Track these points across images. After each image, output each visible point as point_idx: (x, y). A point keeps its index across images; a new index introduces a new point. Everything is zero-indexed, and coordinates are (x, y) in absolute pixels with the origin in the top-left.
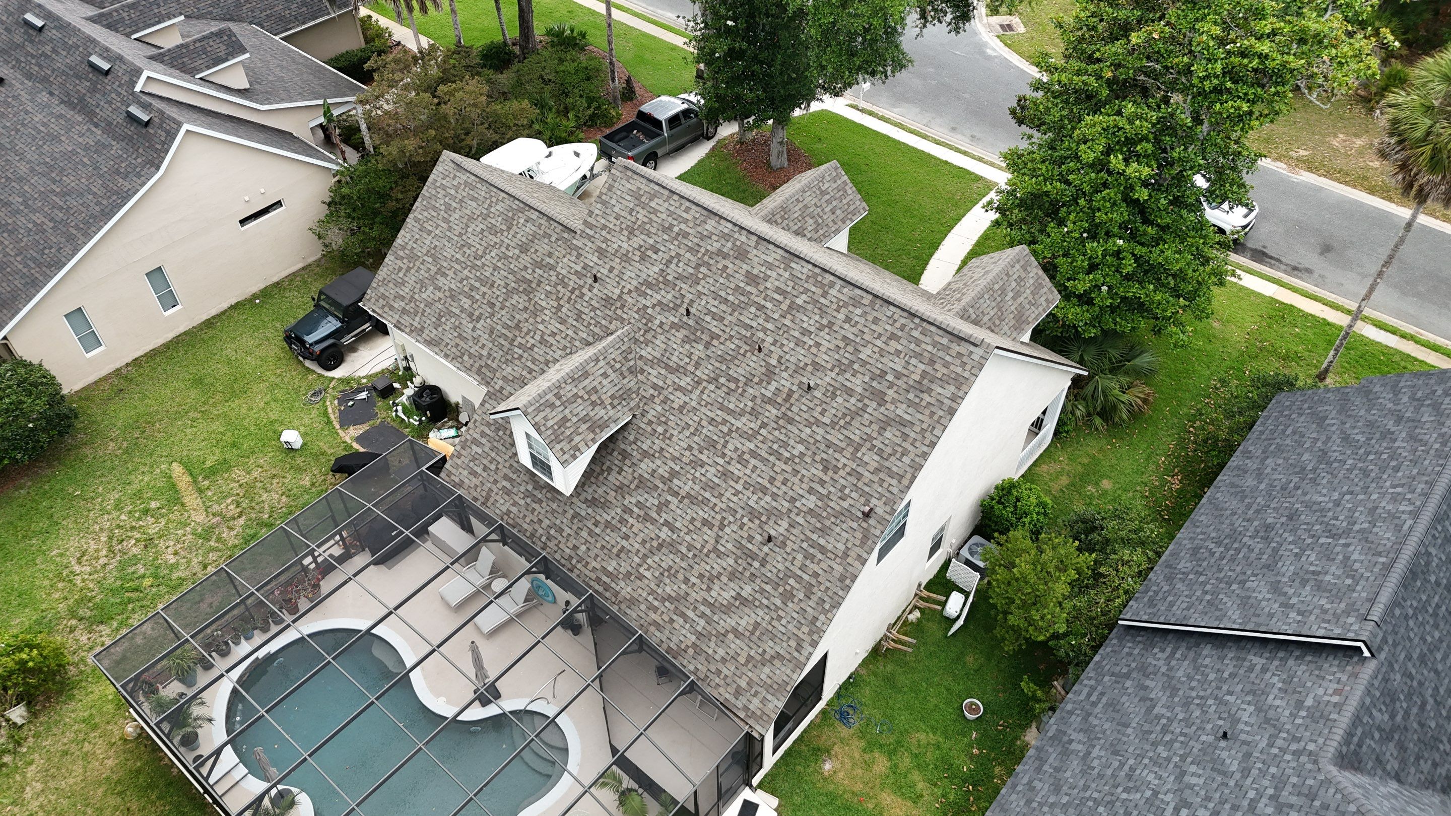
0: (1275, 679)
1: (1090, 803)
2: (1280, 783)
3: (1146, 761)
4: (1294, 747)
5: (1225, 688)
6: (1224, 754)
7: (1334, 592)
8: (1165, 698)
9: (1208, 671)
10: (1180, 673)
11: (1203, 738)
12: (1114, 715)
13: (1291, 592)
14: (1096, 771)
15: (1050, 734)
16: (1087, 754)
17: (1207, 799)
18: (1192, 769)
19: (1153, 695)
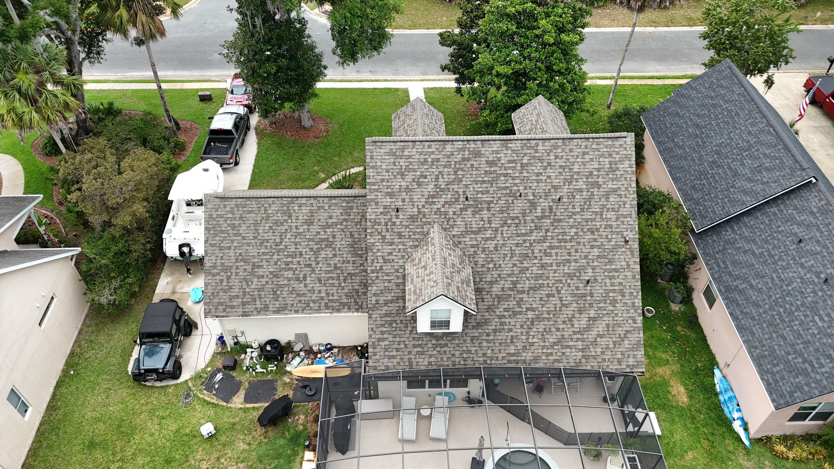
0: (790, 211)
1: (780, 300)
3: (780, 271)
5: (774, 227)
6: (808, 247)
7: (777, 168)
8: (753, 246)
9: (757, 226)
10: (747, 234)
11: (791, 248)
12: (741, 265)
13: (759, 178)
14: (764, 288)
15: (723, 290)
16: (751, 286)
17: (824, 265)
18: (803, 260)
19: (747, 248)
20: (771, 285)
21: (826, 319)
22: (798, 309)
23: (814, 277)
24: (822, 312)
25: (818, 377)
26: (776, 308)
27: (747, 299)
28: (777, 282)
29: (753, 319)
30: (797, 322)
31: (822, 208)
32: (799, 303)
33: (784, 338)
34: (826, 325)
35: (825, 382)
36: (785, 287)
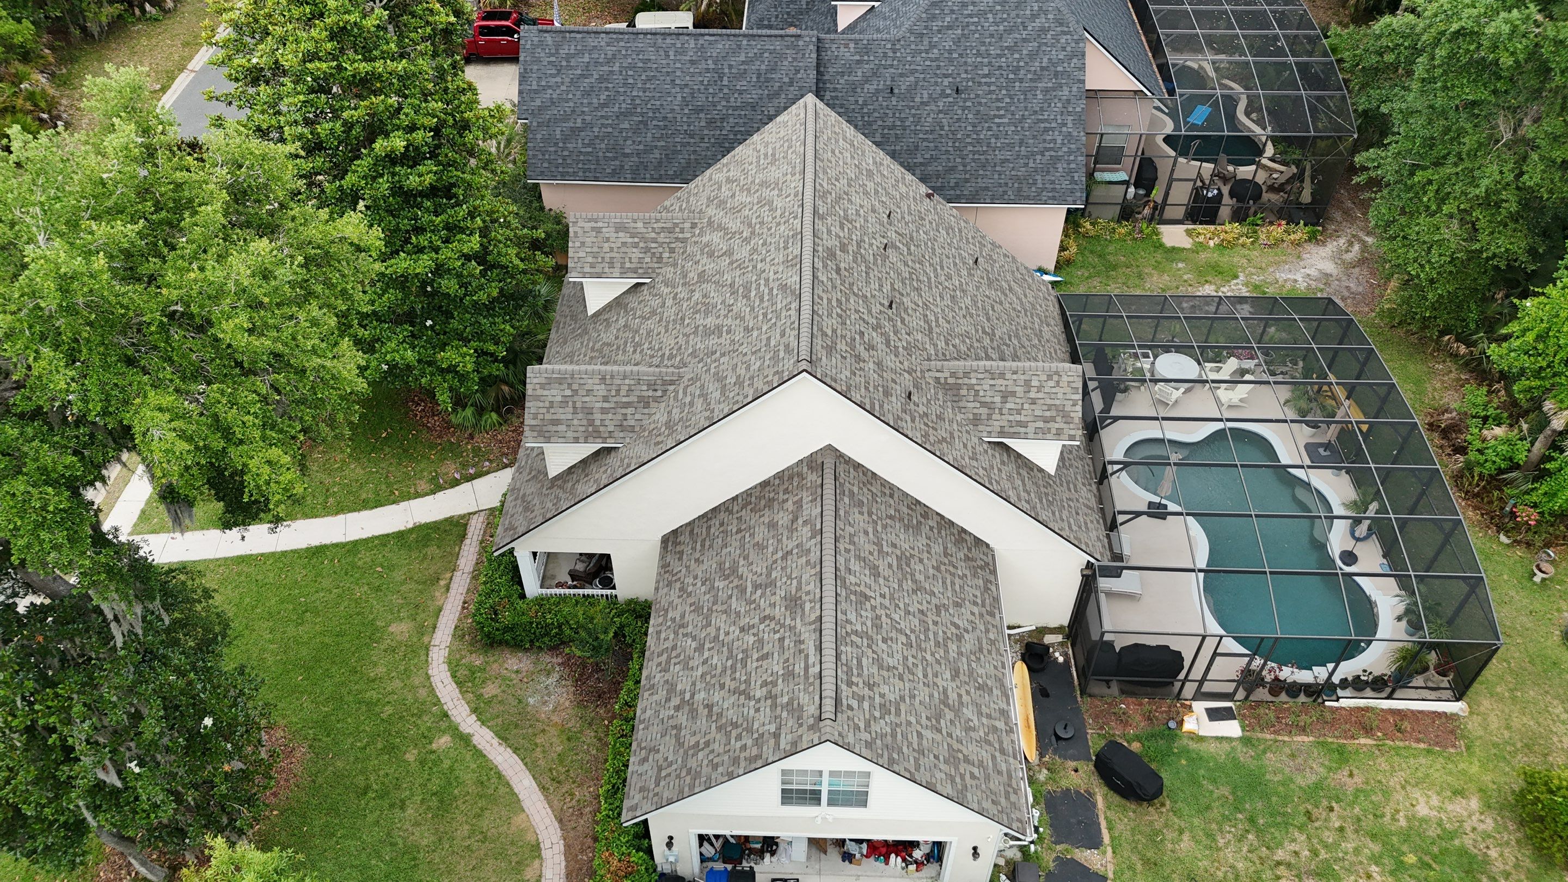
1: (957, 144)
2: (917, 52)
3: (918, 128)
17: (936, 84)
18: (918, 99)
20: (932, 145)
21: (1002, 112)
22: (977, 133)
23: (945, 100)
24: (992, 113)
26: (965, 152)
29: (967, 181)
30: (993, 140)
31: (858, 50)
32: (970, 128)
33: (1006, 161)
34: (1009, 116)
35: (1073, 146)
36: (942, 132)
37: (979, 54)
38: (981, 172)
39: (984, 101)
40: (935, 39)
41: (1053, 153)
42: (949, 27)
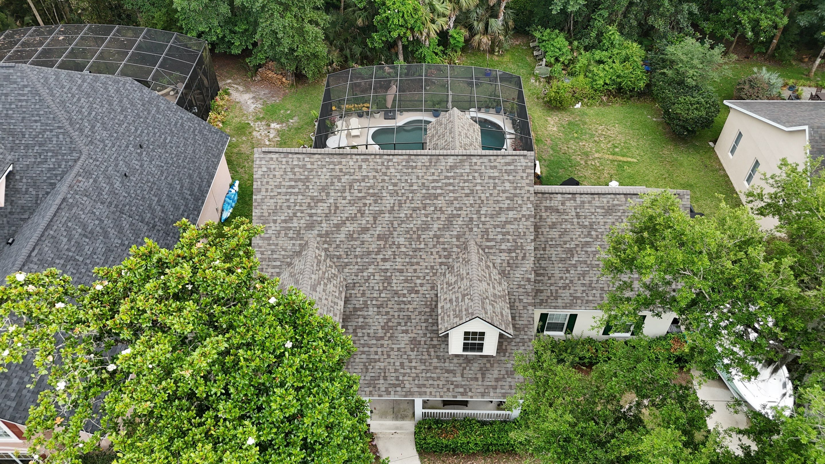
0: (106, 197)
2: (103, 150)
3: (157, 177)
4: (98, 163)
5: (127, 200)
6: (125, 169)
8: (154, 205)
9: (136, 212)
10: (149, 215)
11: (135, 179)
12: (175, 203)
13: (98, 229)
14: (176, 178)
15: (200, 201)
16: (182, 187)
17: (131, 154)
18: (137, 167)
19: (159, 207)
20: (171, 177)
21: (163, 136)
22: (171, 154)
23: (144, 155)
24: (161, 140)
25: (196, 125)
26: (182, 165)
27: (192, 184)
28: (165, 174)
29: (200, 173)
30: (179, 149)
31: (86, 177)
32: (167, 155)
33: (194, 151)
34: (167, 135)
36: (165, 168)
37: (120, 125)
38: (197, 165)
39: (152, 140)
40: (98, 137)
41: (197, 131)
42: (93, 127)
